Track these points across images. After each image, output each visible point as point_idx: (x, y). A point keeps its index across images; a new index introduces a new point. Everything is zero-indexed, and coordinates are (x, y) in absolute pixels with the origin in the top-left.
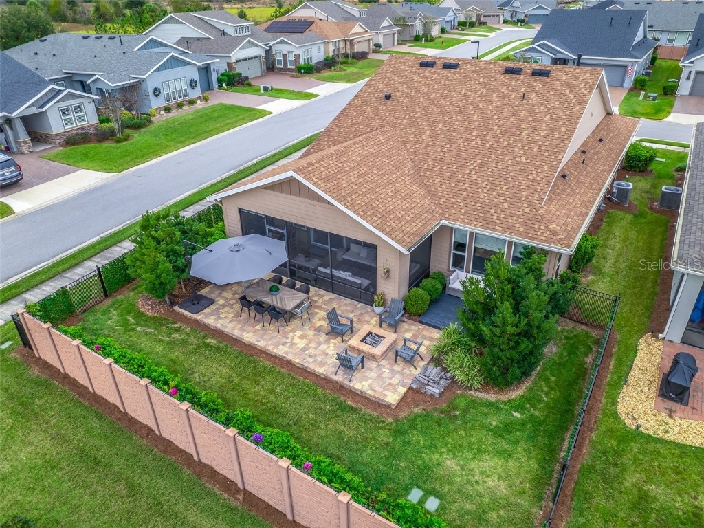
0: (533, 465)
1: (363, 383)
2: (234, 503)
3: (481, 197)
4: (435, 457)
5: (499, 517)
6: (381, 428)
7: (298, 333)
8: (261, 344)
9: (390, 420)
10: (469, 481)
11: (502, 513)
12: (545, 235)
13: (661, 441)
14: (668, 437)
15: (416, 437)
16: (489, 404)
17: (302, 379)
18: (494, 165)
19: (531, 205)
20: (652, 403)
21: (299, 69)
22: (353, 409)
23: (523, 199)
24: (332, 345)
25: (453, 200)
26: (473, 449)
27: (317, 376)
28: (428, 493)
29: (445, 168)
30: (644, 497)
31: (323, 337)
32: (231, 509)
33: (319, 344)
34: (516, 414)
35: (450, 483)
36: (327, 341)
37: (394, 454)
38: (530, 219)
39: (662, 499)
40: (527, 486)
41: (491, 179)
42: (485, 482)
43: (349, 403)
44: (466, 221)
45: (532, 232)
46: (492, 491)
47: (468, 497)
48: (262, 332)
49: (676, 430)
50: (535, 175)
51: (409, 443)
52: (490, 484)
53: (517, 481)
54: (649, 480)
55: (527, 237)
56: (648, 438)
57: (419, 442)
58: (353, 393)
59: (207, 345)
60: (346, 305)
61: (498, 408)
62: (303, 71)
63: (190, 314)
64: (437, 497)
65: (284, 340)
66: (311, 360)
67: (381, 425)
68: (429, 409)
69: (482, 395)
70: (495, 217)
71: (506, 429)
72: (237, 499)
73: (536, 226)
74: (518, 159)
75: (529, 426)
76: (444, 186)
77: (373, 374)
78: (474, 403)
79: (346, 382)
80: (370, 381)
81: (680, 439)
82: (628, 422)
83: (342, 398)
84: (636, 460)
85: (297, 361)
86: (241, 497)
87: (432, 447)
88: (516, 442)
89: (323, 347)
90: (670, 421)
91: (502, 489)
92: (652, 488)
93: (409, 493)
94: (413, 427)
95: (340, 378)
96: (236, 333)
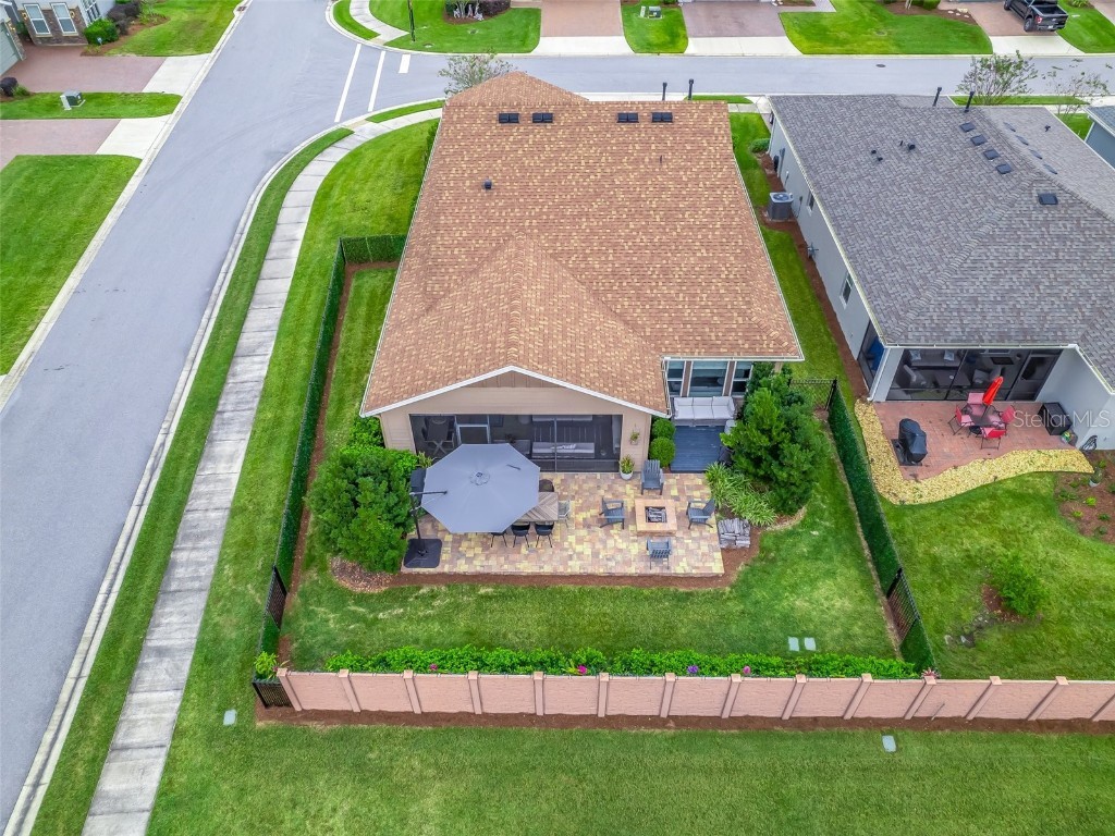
0: (853, 572)
1: (680, 566)
2: (671, 732)
3: (686, 314)
4: (785, 603)
5: (861, 628)
6: (725, 601)
7: (572, 538)
8: (547, 569)
9: (728, 589)
10: (823, 611)
11: (860, 624)
12: (771, 346)
13: (921, 506)
14: (924, 500)
15: (759, 594)
16: (790, 534)
17: (619, 587)
18: (678, 269)
19: (742, 313)
20: (899, 473)
21: (90, 38)
22: (689, 595)
23: (729, 307)
24: (616, 537)
25: (658, 326)
26: (806, 582)
27: (630, 577)
28: (801, 636)
29: (625, 284)
30: (935, 560)
31: (600, 532)
32: (673, 738)
33: (604, 542)
34: (814, 533)
35: (811, 620)
36: (609, 535)
37: (755, 618)
38: (747, 330)
39: (944, 555)
40: (861, 592)
41: (684, 288)
42: (833, 605)
43: (682, 590)
44: (687, 350)
45: (757, 345)
46: (842, 610)
47: (831, 625)
48: (533, 555)
49: (926, 492)
50: (726, 273)
51: (757, 602)
52: (838, 605)
53: (852, 592)
54: (932, 545)
55: (756, 354)
56: (912, 508)
57: (764, 598)
58: (677, 579)
59: (487, 597)
60: (584, 482)
61: (798, 534)
62: (99, 39)
63: (431, 570)
64: (810, 636)
65: (565, 554)
66: (612, 564)
67: (724, 597)
68: (749, 562)
69: (778, 527)
70: (713, 338)
71: (816, 551)
72: (669, 728)
73: (758, 338)
74: (699, 254)
75: (830, 539)
76: (638, 311)
77: (681, 552)
78: (779, 537)
79: (666, 572)
80: (684, 559)
81: (933, 499)
82: (893, 500)
83: (672, 589)
84: (915, 532)
85: (601, 571)
86: (672, 724)
87: (777, 597)
88: (830, 559)
89: (611, 543)
90: (918, 485)
91: (848, 604)
92: (935, 550)
93: (789, 645)
94: (750, 587)
95: (656, 570)
96: (508, 569)
